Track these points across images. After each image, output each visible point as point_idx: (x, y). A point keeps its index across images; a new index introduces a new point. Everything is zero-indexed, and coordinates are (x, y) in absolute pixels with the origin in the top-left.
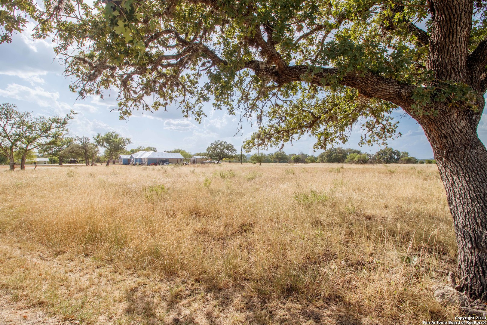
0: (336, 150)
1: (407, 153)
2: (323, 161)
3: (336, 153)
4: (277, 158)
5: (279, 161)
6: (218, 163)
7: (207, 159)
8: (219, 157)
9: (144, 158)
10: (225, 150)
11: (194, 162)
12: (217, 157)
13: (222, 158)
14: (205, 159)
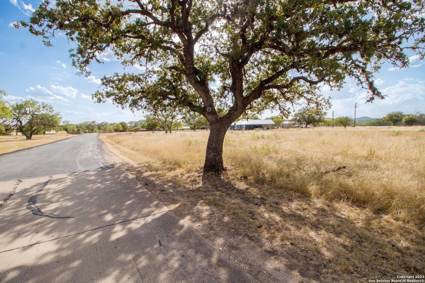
6: (306, 127)
7: (294, 124)
8: (306, 122)
9: (243, 125)
10: (314, 115)
11: (283, 127)
12: (305, 122)
13: (310, 122)
14: (293, 124)
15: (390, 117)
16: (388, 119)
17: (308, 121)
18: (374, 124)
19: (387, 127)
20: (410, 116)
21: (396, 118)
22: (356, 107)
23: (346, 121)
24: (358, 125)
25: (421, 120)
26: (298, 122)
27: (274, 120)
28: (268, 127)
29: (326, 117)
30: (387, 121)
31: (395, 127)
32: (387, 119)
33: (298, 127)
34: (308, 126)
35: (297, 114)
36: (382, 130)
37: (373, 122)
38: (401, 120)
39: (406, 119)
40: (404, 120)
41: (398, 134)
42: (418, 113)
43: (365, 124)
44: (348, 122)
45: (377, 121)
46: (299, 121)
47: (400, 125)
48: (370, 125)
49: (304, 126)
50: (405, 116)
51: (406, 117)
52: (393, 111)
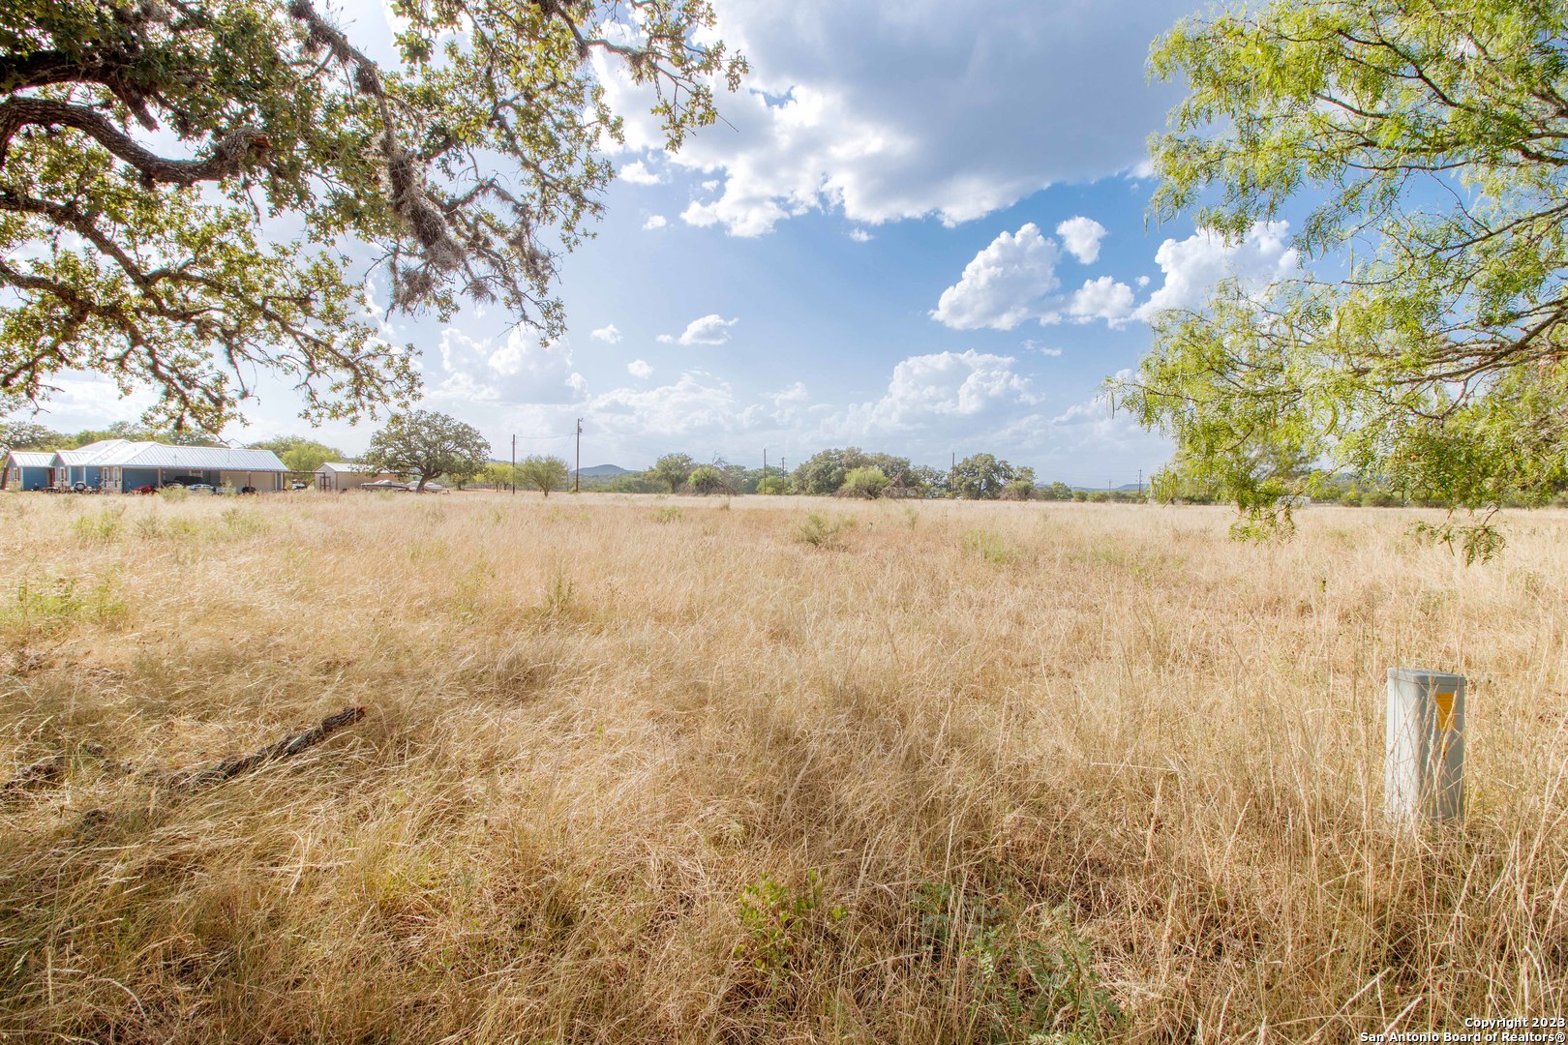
0: (842, 457)
1: (1030, 472)
2: (802, 489)
3: (841, 465)
4: (667, 477)
5: (674, 487)
6: (421, 489)
7: (374, 476)
8: (421, 468)
9: (111, 468)
10: (449, 445)
11: (325, 485)
12: (417, 470)
13: (436, 471)
14: (367, 474)
15: (664, 470)
16: (659, 473)
17: (428, 466)
18: (629, 488)
19: (655, 496)
20: (706, 469)
21: (678, 472)
22: (579, 430)
23: (548, 472)
24: (587, 489)
25: (727, 482)
26: (390, 467)
27: (287, 454)
28: (248, 484)
29: (490, 456)
30: (658, 479)
31: (674, 496)
32: (658, 475)
33: (389, 486)
34: (428, 484)
35: (387, 437)
36: (640, 504)
37: (626, 479)
38: (686, 478)
39: (696, 476)
40: (692, 479)
41: (672, 515)
42: (720, 461)
43: (607, 486)
44: (553, 475)
45: (638, 479)
46: (391, 463)
47: (685, 492)
48: (621, 491)
49: (414, 484)
50: (695, 467)
51: (697, 472)
52: (672, 452)
